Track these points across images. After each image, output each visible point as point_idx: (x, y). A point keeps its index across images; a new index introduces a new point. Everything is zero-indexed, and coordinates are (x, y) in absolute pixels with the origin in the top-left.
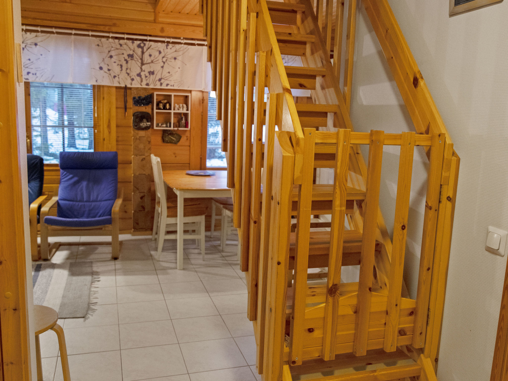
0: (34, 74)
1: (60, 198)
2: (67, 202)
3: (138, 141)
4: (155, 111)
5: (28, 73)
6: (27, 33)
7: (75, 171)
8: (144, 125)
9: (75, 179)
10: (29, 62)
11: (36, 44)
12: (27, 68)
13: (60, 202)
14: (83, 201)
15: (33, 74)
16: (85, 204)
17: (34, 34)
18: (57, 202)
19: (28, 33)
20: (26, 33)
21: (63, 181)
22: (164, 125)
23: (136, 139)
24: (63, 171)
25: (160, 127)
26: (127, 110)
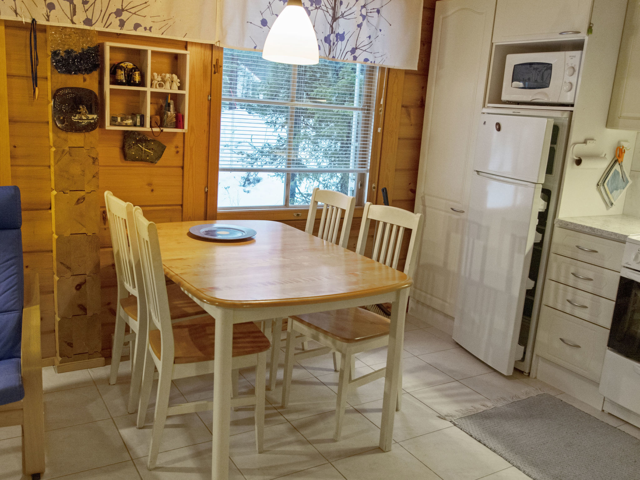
3: (67, 157)
4: (108, 87)
8: (81, 119)
22: (129, 122)
23: (60, 153)
25: (120, 125)
26: (39, 82)
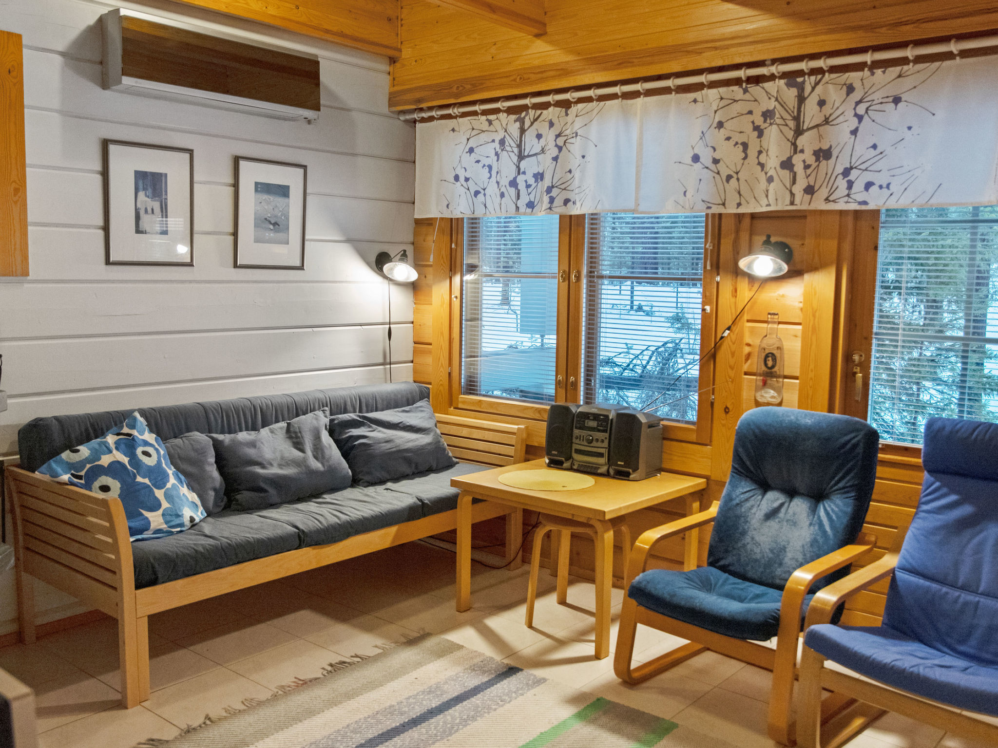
0: (885, 186)
1: (904, 562)
2: (921, 581)
5: (868, 185)
6: (875, 71)
7: (970, 483)
9: (967, 510)
10: (873, 152)
11: (897, 100)
12: (865, 172)
13: (900, 575)
14: (975, 592)
15: (881, 187)
16: (978, 602)
17: (894, 71)
18: (893, 571)
19: (879, 72)
20: (873, 74)
21: (924, 511)
24: (932, 479)
